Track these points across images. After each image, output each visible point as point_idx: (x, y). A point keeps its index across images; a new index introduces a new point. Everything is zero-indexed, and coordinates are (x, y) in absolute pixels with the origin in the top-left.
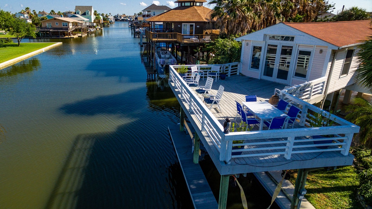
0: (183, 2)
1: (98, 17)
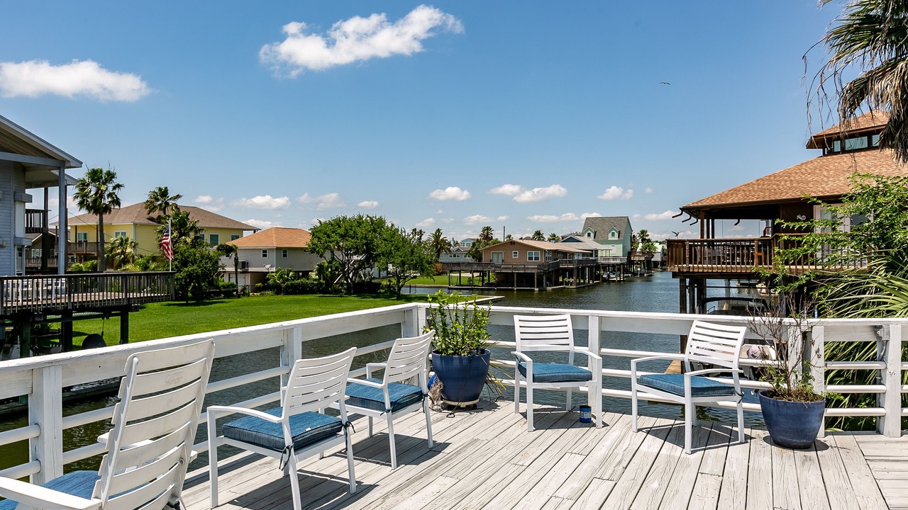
1: (649, 246)
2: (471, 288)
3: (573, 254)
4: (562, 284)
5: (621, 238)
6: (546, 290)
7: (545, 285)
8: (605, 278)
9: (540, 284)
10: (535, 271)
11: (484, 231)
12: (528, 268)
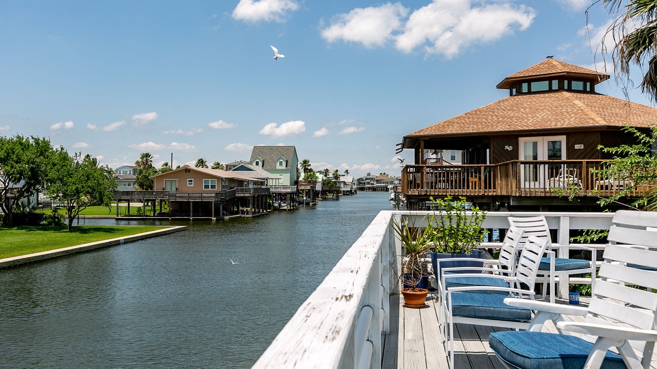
0: (525, 81)
1: (311, 175)
2: (142, 219)
3: (248, 182)
4: (237, 213)
5: (289, 167)
6: (223, 219)
7: (221, 214)
8: (275, 207)
9: (217, 214)
10: (213, 200)
11: (142, 158)
12: (205, 197)
